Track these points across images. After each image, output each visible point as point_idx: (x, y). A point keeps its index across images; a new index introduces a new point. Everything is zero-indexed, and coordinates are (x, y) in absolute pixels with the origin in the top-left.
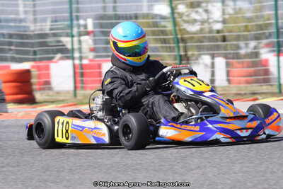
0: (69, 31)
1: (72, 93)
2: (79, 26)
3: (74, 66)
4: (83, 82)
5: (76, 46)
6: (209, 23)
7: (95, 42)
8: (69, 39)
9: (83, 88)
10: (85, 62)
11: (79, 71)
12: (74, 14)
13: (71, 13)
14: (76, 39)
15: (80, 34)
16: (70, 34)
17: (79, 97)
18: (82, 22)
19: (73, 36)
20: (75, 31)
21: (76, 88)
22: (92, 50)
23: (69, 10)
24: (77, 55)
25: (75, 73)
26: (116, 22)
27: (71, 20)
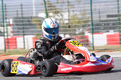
0: (2, 24)
1: (4, 50)
2: (7, 22)
3: (5, 39)
4: (8, 46)
5: (5, 31)
6: (63, 20)
7: (13, 28)
8: (2, 28)
9: (9, 48)
10: (9, 37)
11: (7, 41)
12: (5, 17)
13: (3, 16)
14: (5, 28)
15: (7, 26)
16: (3, 25)
17: (7, 52)
18: (8, 20)
19: (4, 26)
20: (5, 24)
21: (5, 48)
22: (12, 32)
23: (2, 15)
24: (6, 34)
25: (5, 42)
26: (23, 20)
27: (3, 19)
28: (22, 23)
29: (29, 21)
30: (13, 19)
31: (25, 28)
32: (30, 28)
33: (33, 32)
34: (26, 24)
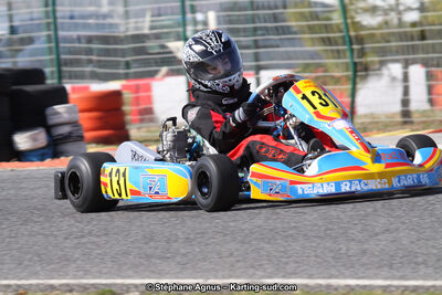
0: (181, 29)
2: (195, 22)
6: (400, 13)
8: (180, 44)
12: (188, 3)
13: (183, 1)
16: (182, 34)
18: (200, 17)
20: (190, 29)
26: (253, 15)
27: (184, 13)
28: (251, 26)
29: (275, 18)
30: (217, 11)
31: (261, 43)
32: (278, 42)
33: (290, 58)
34: (266, 28)
